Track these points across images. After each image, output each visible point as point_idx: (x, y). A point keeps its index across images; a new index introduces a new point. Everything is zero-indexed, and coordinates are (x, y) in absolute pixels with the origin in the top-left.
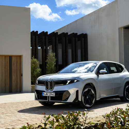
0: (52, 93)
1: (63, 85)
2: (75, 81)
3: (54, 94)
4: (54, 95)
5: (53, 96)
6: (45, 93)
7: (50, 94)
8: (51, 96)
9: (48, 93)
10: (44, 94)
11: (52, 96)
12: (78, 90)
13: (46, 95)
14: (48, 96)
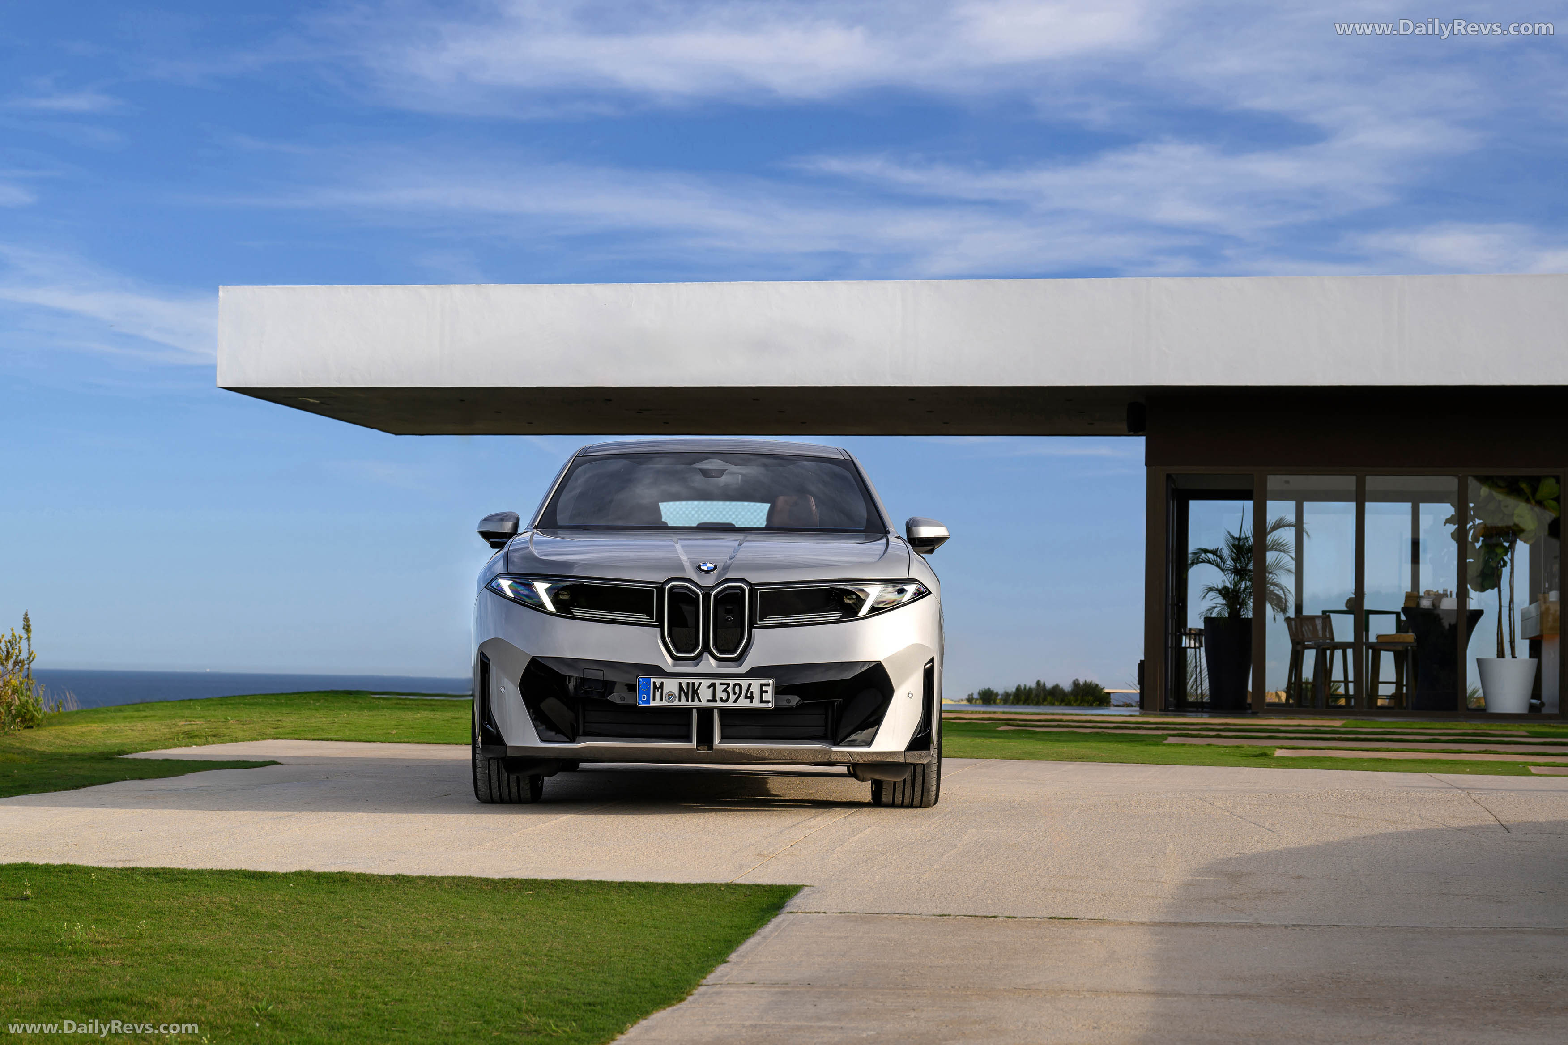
0: (744, 683)
3: (770, 689)
4: (768, 697)
5: (756, 704)
6: (671, 685)
7: (720, 694)
8: (730, 704)
9: (706, 682)
10: (663, 695)
11: (743, 703)
13: (684, 703)
14: (704, 704)
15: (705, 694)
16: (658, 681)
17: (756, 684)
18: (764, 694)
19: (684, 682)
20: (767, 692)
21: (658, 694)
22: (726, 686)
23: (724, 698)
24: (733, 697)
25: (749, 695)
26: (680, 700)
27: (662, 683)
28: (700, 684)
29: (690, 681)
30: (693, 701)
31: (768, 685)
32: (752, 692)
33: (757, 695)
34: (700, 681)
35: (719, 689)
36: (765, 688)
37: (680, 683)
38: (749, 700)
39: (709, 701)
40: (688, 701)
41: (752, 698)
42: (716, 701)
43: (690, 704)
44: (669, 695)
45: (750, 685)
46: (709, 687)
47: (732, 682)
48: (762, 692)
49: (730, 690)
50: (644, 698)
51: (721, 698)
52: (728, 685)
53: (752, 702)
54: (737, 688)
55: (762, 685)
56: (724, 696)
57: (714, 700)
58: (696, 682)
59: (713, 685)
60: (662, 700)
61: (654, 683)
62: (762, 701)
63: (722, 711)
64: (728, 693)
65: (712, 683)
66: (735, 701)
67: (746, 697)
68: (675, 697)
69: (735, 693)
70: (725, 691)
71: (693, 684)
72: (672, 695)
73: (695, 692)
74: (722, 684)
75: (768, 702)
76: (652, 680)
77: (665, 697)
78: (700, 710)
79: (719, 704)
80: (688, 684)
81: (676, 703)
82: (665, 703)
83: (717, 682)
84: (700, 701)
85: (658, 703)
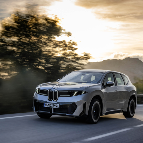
0: (56, 105)
1: (69, 96)
2: (83, 92)
3: (59, 106)
5: (57, 108)
8: (54, 107)
9: (51, 104)
10: (46, 105)
12: (86, 103)
13: (49, 107)
14: (51, 107)
15: (51, 106)
17: (57, 105)
19: (49, 104)
35: (53, 105)
76: (45, 103)
81: (48, 107)
85: (46, 106)
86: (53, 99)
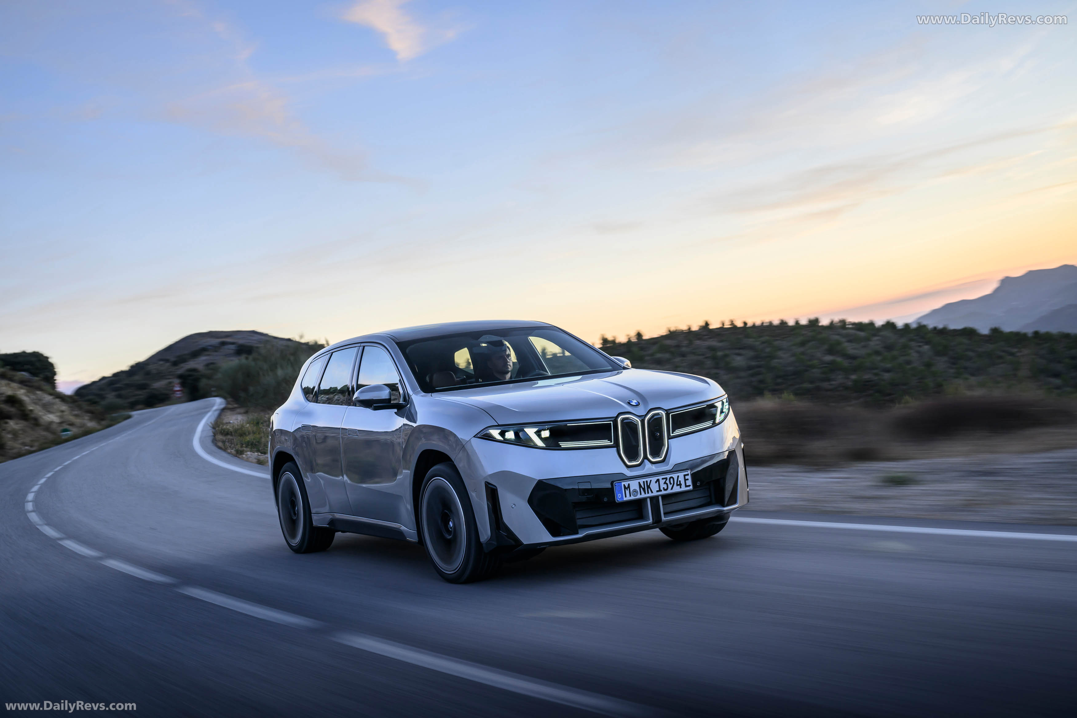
0: (675, 476)
3: (689, 477)
4: (689, 482)
5: (684, 489)
6: (634, 485)
7: (663, 486)
8: (669, 491)
9: (654, 479)
11: (677, 489)
13: (643, 495)
14: (655, 494)
15: (654, 487)
16: (626, 483)
17: (681, 475)
18: (686, 481)
19: (641, 481)
20: (688, 479)
21: (627, 492)
22: (665, 480)
23: (665, 488)
24: (670, 486)
25: (678, 483)
26: (641, 494)
27: (629, 484)
28: (651, 481)
29: (645, 480)
30: (648, 493)
31: (688, 475)
32: (680, 481)
33: (683, 482)
34: (651, 479)
35: (662, 482)
36: (687, 477)
37: (639, 483)
38: (679, 486)
39: (657, 491)
40: (645, 493)
41: (680, 485)
42: (661, 491)
43: (647, 495)
44: (634, 492)
45: (678, 476)
46: (656, 482)
47: (668, 476)
48: (685, 480)
49: (668, 482)
50: (620, 495)
51: (664, 488)
52: (666, 479)
53: (681, 488)
54: (672, 480)
55: (685, 476)
56: (665, 486)
57: (660, 490)
58: (648, 480)
59: (658, 480)
60: (630, 496)
61: (624, 485)
62: (686, 486)
63: (664, 497)
64: (667, 484)
65: (657, 479)
66: (672, 489)
67: (677, 485)
68: (637, 492)
69: (671, 484)
70: (665, 483)
71: (647, 482)
72: (635, 491)
73: (649, 487)
74: (663, 479)
75: (690, 486)
76: (623, 483)
77: (632, 493)
78: (652, 498)
79: (663, 492)
80: (644, 482)
81: (639, 496)
82: (633, 498)
83: (660, 478)
84: (652, 492)
85: (628, 498)
86: (645, 457)
